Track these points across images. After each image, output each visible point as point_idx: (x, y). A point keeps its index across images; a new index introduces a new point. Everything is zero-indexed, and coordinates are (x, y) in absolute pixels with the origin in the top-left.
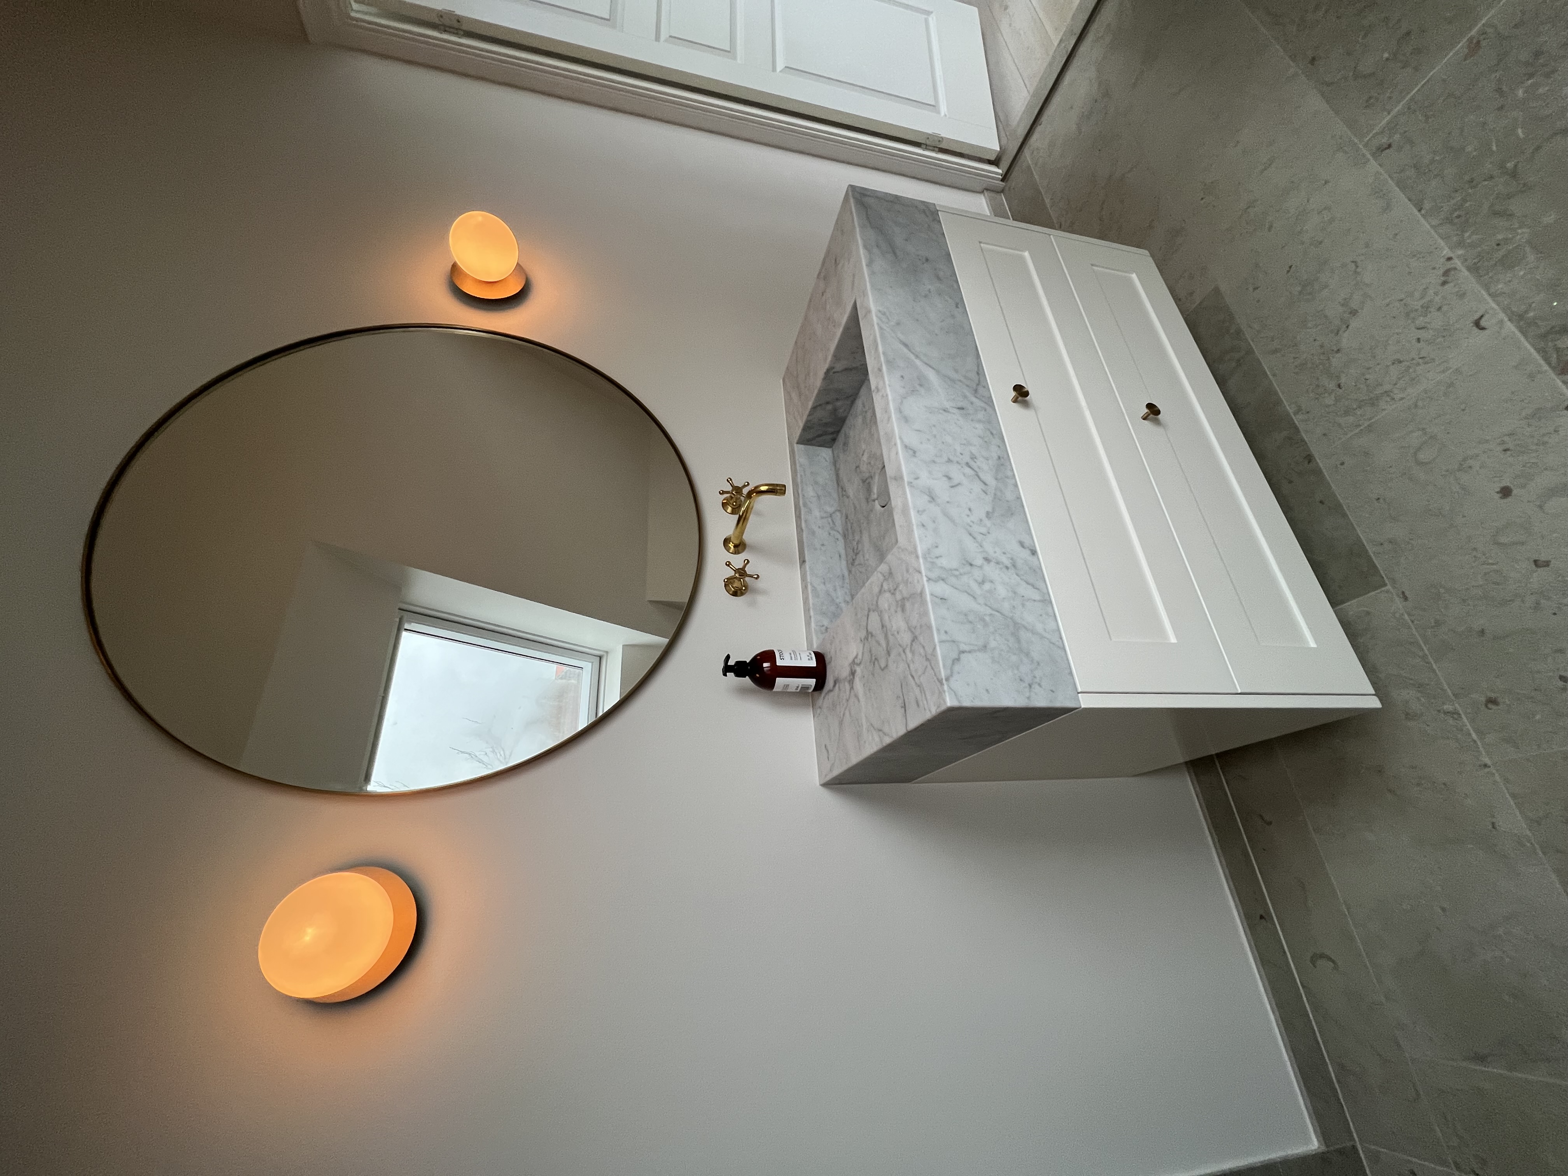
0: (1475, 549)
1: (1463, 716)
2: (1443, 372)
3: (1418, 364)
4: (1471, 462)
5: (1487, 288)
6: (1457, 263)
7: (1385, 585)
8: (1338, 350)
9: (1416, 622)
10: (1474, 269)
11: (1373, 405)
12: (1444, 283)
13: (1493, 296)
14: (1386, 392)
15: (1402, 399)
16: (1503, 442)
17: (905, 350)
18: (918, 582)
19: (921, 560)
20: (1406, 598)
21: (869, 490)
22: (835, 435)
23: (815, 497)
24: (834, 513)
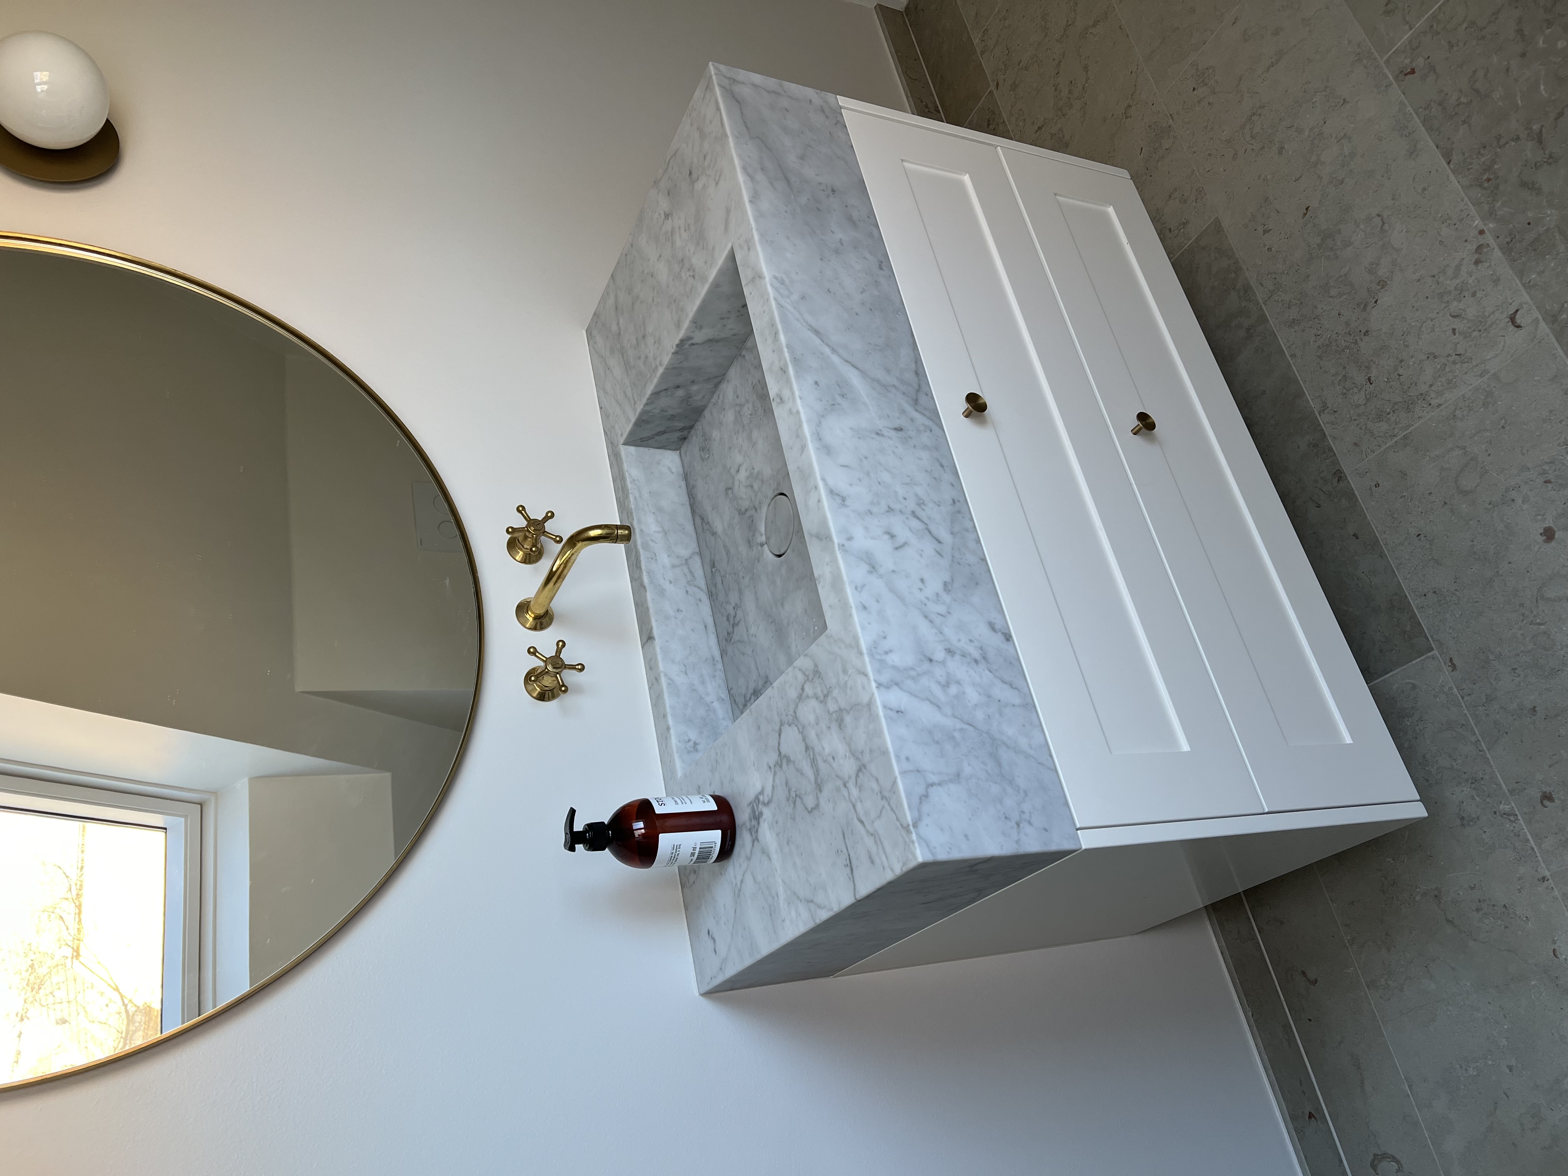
0: (1522, 605)
1: (1519, 817)
2: (1481, 376)
3: (1454, 363)
4: (1514, 494)
5: (1521, 274)
6: (1489, 239)
7: (1432, 649)
8: (1367, 331)
9: (1466, 698)
10: (1507, 249)
11: (1408, 410)
12: (1477, 262)
13: (1528, 286)
14: (1422, 394)
15: (1439, 406)
16: (1544, 472)
17: (818, 341)
18: (864, 688)
19: (867, 658)
20: (1454, 667)
21: (752, 527)
22: (686, 432)
23: (658, 532)
24: (690, 558)
